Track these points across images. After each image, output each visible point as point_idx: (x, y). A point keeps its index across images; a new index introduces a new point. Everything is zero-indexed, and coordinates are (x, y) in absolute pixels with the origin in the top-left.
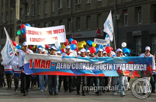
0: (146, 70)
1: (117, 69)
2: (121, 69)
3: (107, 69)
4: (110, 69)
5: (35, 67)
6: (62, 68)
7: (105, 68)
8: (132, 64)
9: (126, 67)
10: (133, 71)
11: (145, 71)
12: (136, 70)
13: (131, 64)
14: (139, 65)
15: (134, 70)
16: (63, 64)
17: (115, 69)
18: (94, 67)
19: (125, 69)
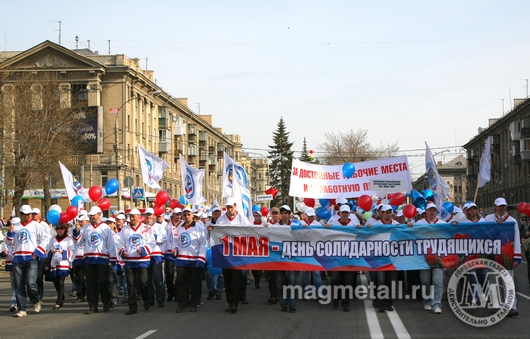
1: (425, 252)
2: (434, 252)
3: (402, 253)
4: (407, 253)
5: (235, 253)
6: (295, 255)
7: (396, 251)
8: (463, 239)
9: (447, 246)
10: (467, 255)
13: (461, 241)
15: (469, 254)
16: (296, 246)
17: (420, 252)
18: (369, 249)
19: (445, 252)
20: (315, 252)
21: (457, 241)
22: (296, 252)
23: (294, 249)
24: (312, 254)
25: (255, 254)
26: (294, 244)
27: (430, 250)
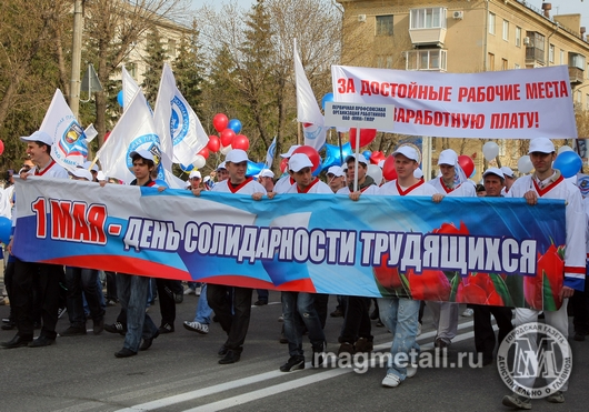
0: (532, 270)
1: (377, 261)
3: (332, 258)
4: (343, 260)
5: (56, 235)
6: (146, 245)
7: (322, 251)
8: (458, 236)
9: (423, 250)
10: (464, 272)
11: (527, 274)
12: (484, 271)
13: (454, 239)
14: (497, 241)
15: (469, 271)
17: (366, 261)
18: (274, 244)
19: (416, 262)
20: (182, 243)
21: (445, 238)
22: (149, 239)
23: (147, 233)
24: (175, 247)
25: (86, 238)
26: (148, 224)
27: (386, 255)
